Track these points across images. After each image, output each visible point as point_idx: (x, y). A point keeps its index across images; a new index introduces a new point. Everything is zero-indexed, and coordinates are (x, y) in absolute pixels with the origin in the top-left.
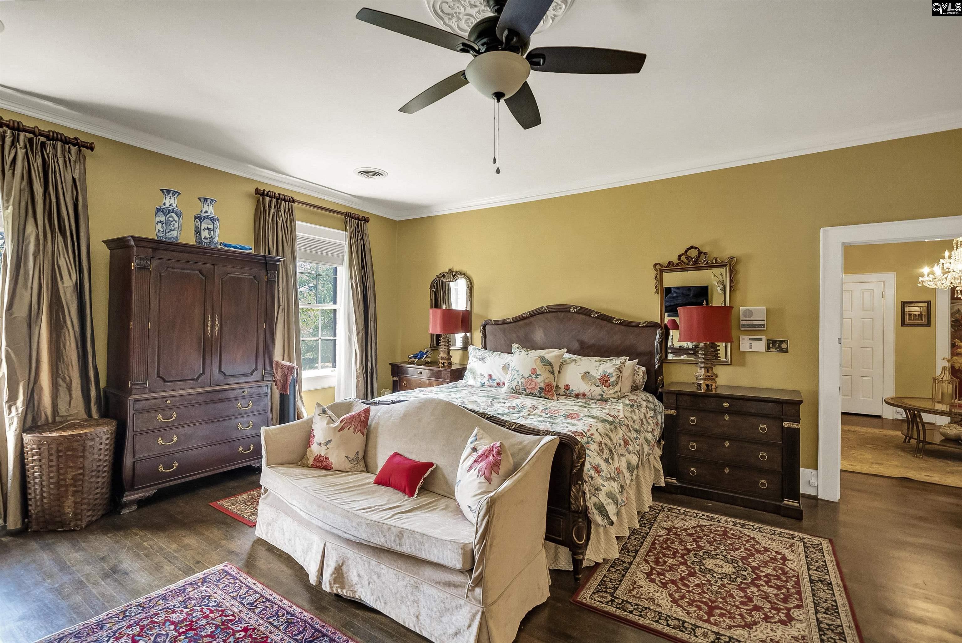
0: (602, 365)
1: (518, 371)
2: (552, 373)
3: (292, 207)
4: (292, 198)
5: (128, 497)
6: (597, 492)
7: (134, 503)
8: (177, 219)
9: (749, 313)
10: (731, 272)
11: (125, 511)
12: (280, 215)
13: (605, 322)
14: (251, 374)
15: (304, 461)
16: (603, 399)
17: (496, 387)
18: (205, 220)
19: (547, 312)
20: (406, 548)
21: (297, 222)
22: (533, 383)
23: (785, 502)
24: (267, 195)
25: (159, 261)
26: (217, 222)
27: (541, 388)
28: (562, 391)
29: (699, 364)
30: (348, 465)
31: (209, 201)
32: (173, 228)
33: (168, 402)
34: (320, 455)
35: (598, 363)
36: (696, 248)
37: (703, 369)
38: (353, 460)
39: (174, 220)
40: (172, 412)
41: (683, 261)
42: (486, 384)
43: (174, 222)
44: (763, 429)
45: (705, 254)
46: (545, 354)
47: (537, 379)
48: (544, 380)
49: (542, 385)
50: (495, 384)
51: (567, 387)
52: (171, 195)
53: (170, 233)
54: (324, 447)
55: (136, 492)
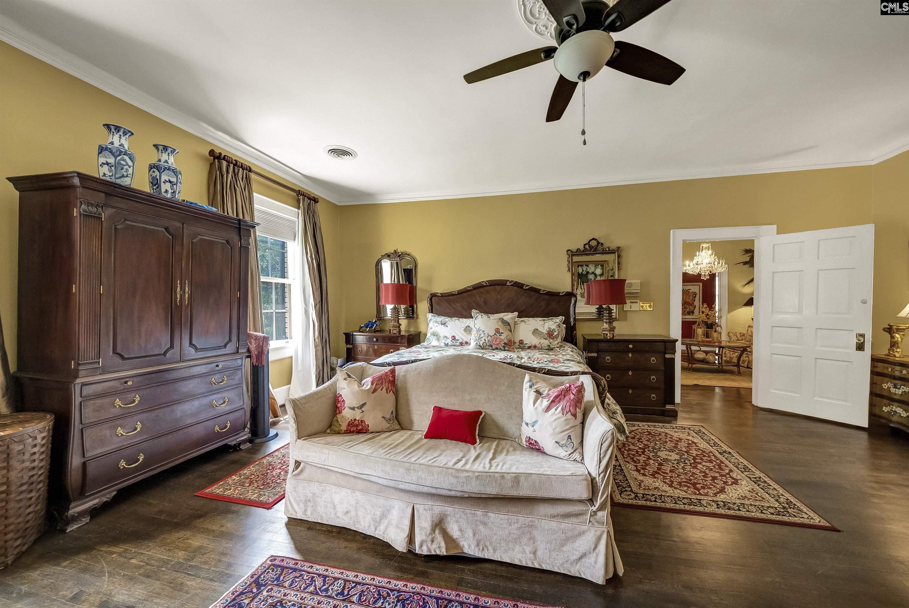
0: (546, 323)
1: (483, 331)
2: (511, 331)
3: (249, 177)
4: (249, 166)
5: (76, 509)
6: (615, 415)
7: (86, 514)
8: (130, 163)
9: (631, 284)
10: (619, 256)
11: (72, 528)
12: (238, 182)
13: (533, 293)
14: (225, 346)
15: (334, 428)
16: (550, 349)
17: (459, 346)
18: (166, 171)
19: (487, 286)
20: (525, 491)
21: (255, 194)
22: (498, 340)
23: (667, 407)
24: (224, 159)
25: (114, 210)
26: (180, 175)
27: (505, 343)
28: (517, 345)
29: (605, 320)
30: (386, 425)
31: (169, 150)
32: (125, 174)
33: (129, 383)
34: (355, 420)
35: (543, 322)
36: (596, 240)
37: (608, 324)
38: (390, 419)
39: (127, 164)
40: (134, 395)
41: (586, 249)
42: (449, 344)
43: (127, 167)
44: (653, 361)
45: (602, 244)
46: (503, 316)
47: (501, 337)
48: (507, 336)
49: (506, 341)
50: (458, 344)
51: (521, 342)
52: (121, 133)
53: (122, 179)
54: (358, 411)
55: (87, 500)
